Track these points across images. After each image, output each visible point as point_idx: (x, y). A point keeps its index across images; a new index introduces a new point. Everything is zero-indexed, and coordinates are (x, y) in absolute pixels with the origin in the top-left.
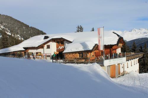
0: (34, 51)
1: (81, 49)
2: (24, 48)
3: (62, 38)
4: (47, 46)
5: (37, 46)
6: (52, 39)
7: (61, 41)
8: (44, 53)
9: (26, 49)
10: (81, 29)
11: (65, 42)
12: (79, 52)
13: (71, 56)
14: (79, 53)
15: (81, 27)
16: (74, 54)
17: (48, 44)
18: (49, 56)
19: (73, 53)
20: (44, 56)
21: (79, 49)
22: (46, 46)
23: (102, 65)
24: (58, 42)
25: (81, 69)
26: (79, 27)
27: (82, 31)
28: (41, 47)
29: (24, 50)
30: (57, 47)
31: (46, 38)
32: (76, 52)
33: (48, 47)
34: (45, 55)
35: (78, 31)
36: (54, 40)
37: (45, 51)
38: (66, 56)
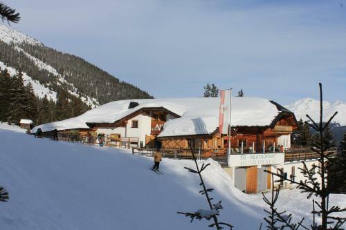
0: (107, 132)
1: (191, 131)
2: (88, 124)
3: (162, 108)
4: (133, 122)
5: (113, 122)
6: (143, 108)
7: (160, 115)
8: (126, 137)
9: (93, 126)
10: (213, 91)
11: (168, 116)
12: (188, 137)
13: (172, 144)
14: (188, 139)
15: (214, 88)
16: (178, 141)
17: (135, 118)
18: (136, 143)
19: (176, 138)
20: (125, 142)
21: (188, 131)
22: (130, 123)
23: (225, 164)
24: (154, 116)
25: (173, 169)
26: (208, 88)
27: (216, 96)
28: (121, 123)
29: (87, 127)
30: (153, 126)
31: (133, 105)
32: (181, 137)
33: (135, 125)
34: (127, 140)
35: (207, 96)
36: (146, 111)
37: (128, 132)
38: (164, 143)
